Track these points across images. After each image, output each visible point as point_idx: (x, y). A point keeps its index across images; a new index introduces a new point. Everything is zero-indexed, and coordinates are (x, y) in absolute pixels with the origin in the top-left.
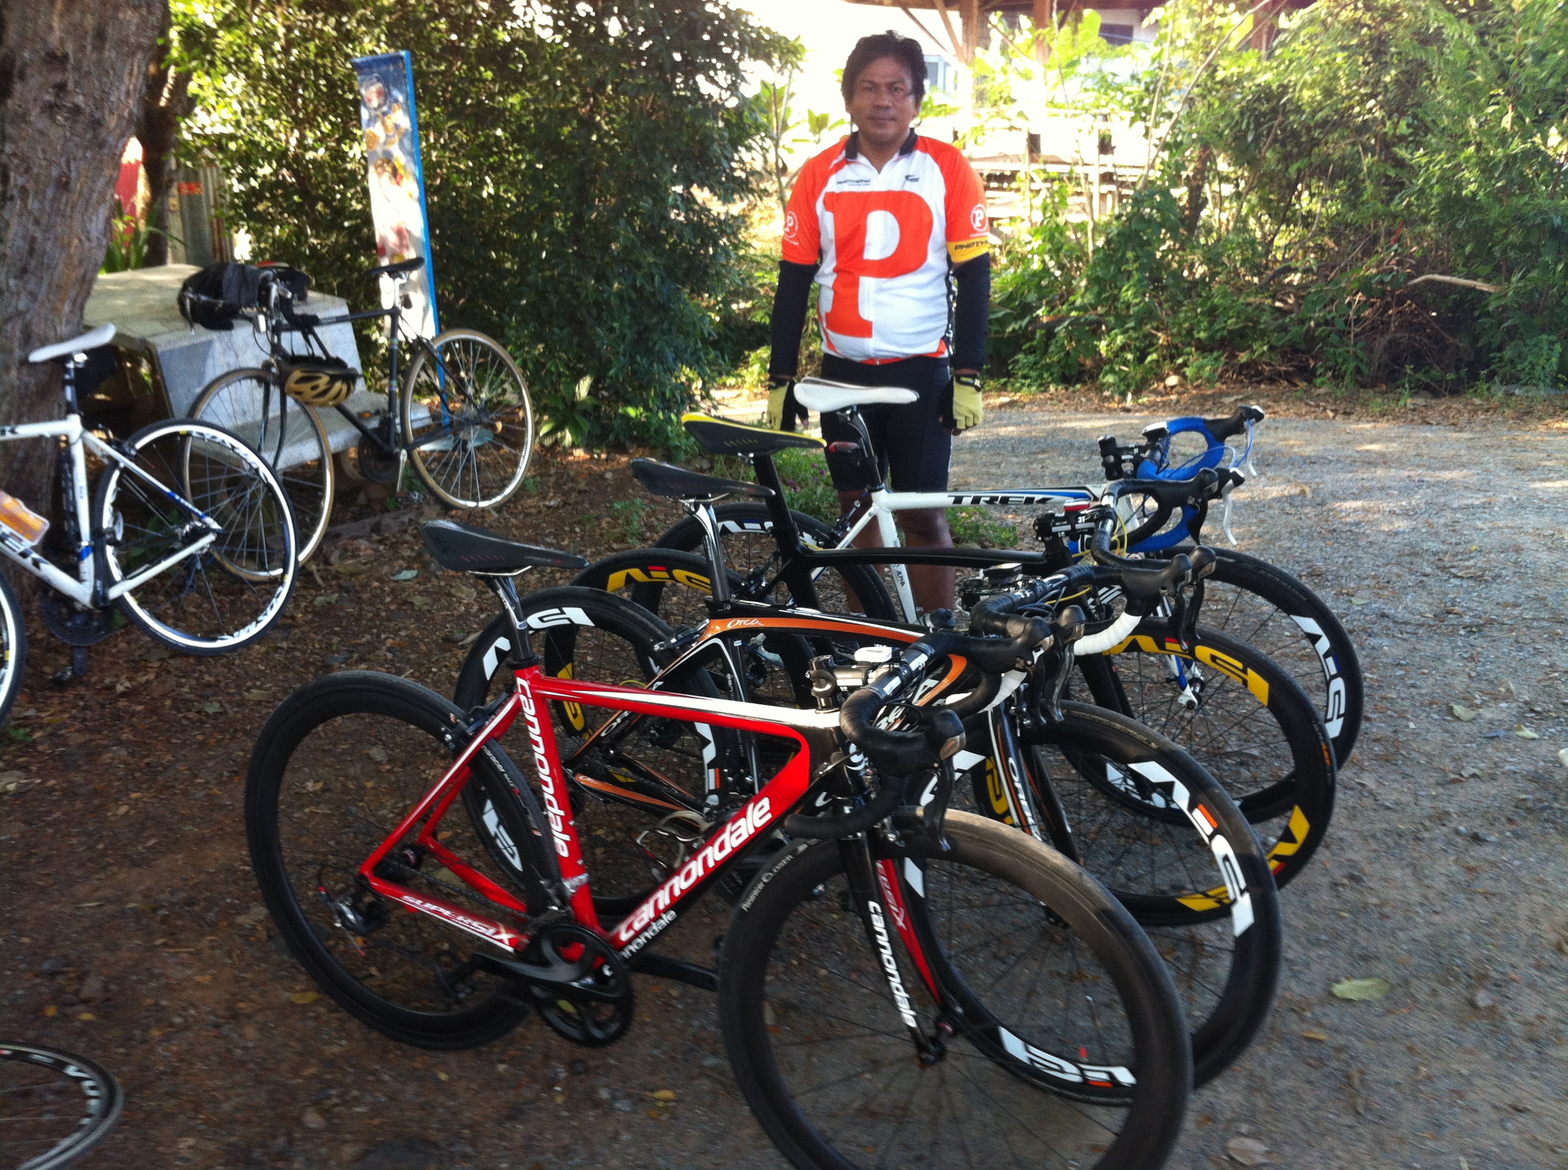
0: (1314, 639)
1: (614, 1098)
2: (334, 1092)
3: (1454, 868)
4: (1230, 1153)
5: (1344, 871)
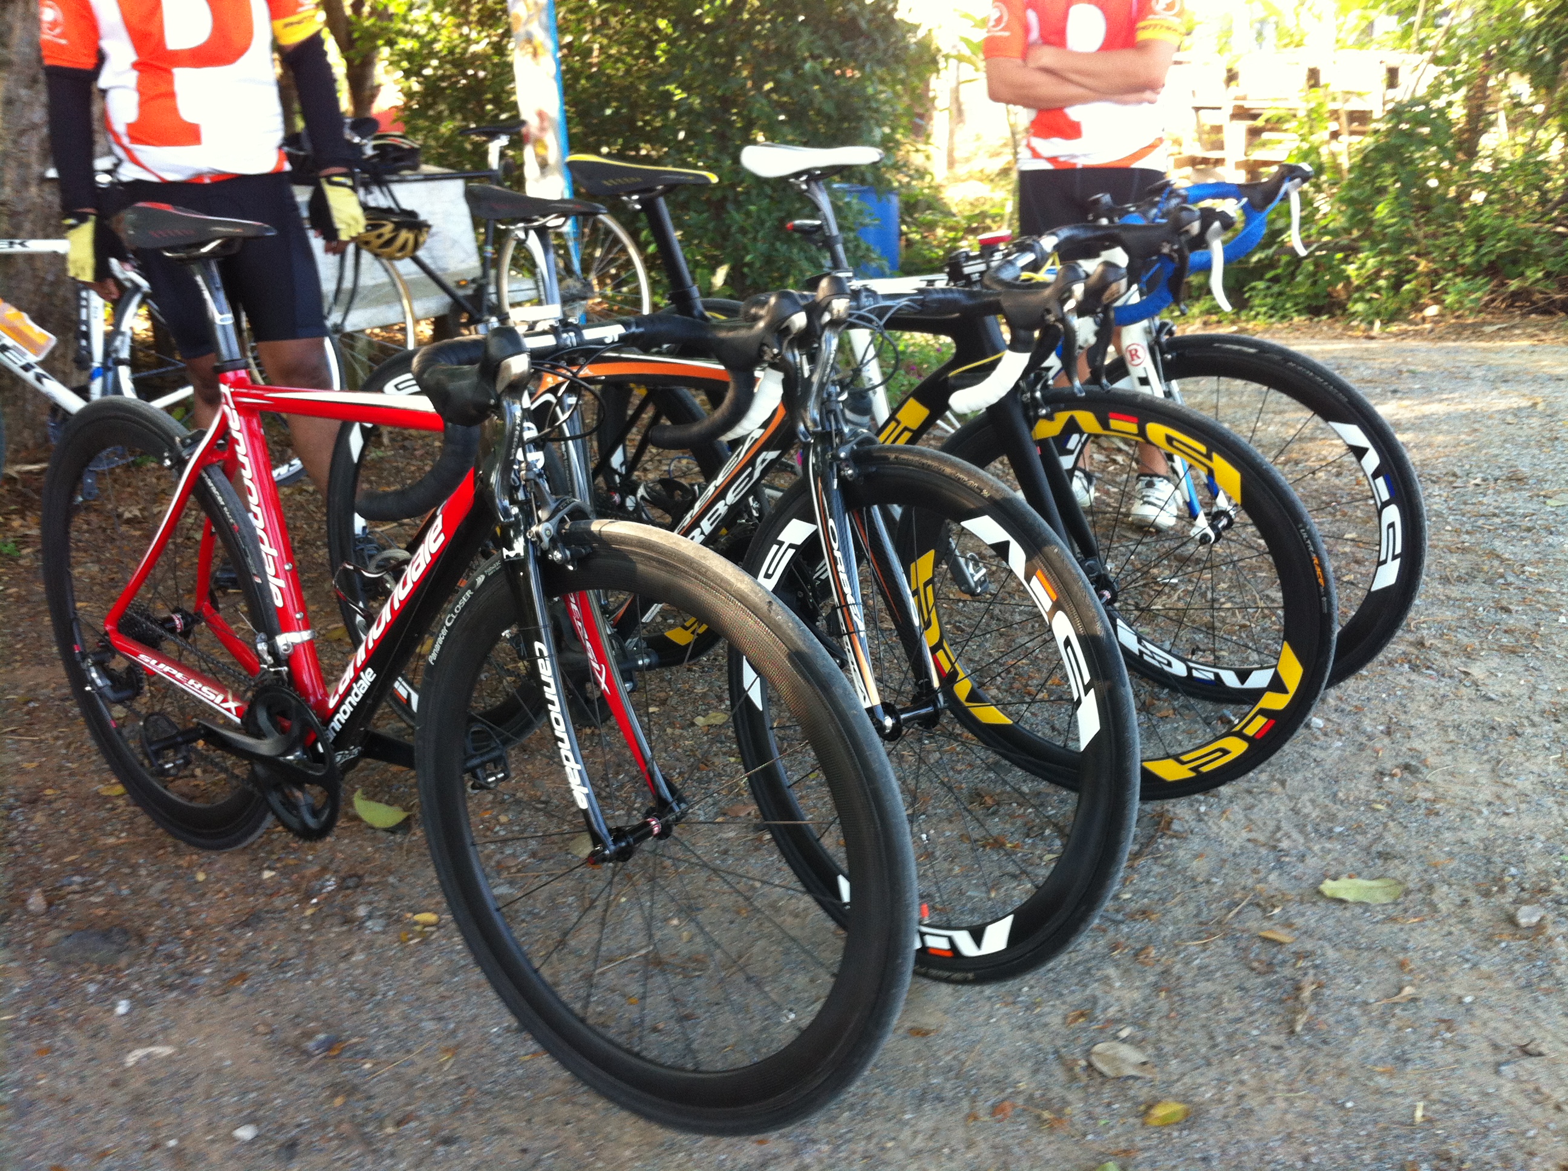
0: (1359, 452)
1: (370, 917)
2: (77, 879)
3: (1552, 768)
4: (1094, 1059)
5: (1400, 760)
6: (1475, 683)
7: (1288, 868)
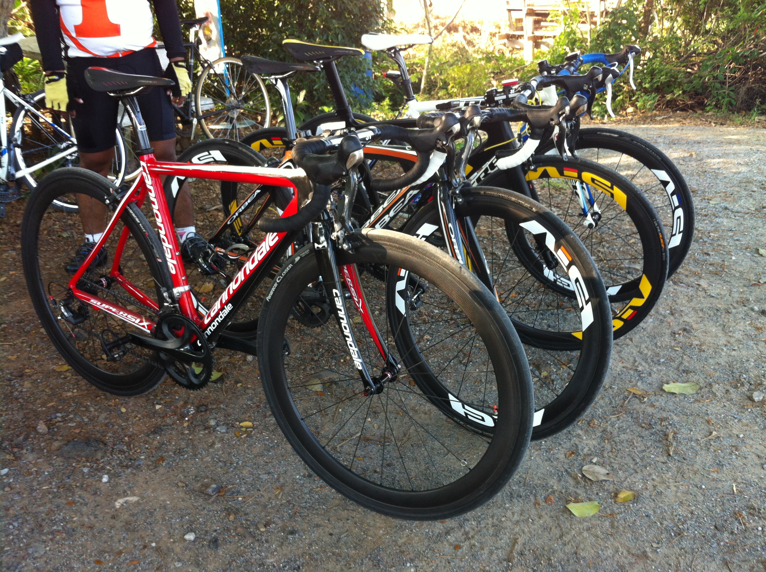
1: (217, 425)
3: (748, 328)
4: (584, 473)
5: (680, 327)
6: (704, 290)
7: (645, 379)
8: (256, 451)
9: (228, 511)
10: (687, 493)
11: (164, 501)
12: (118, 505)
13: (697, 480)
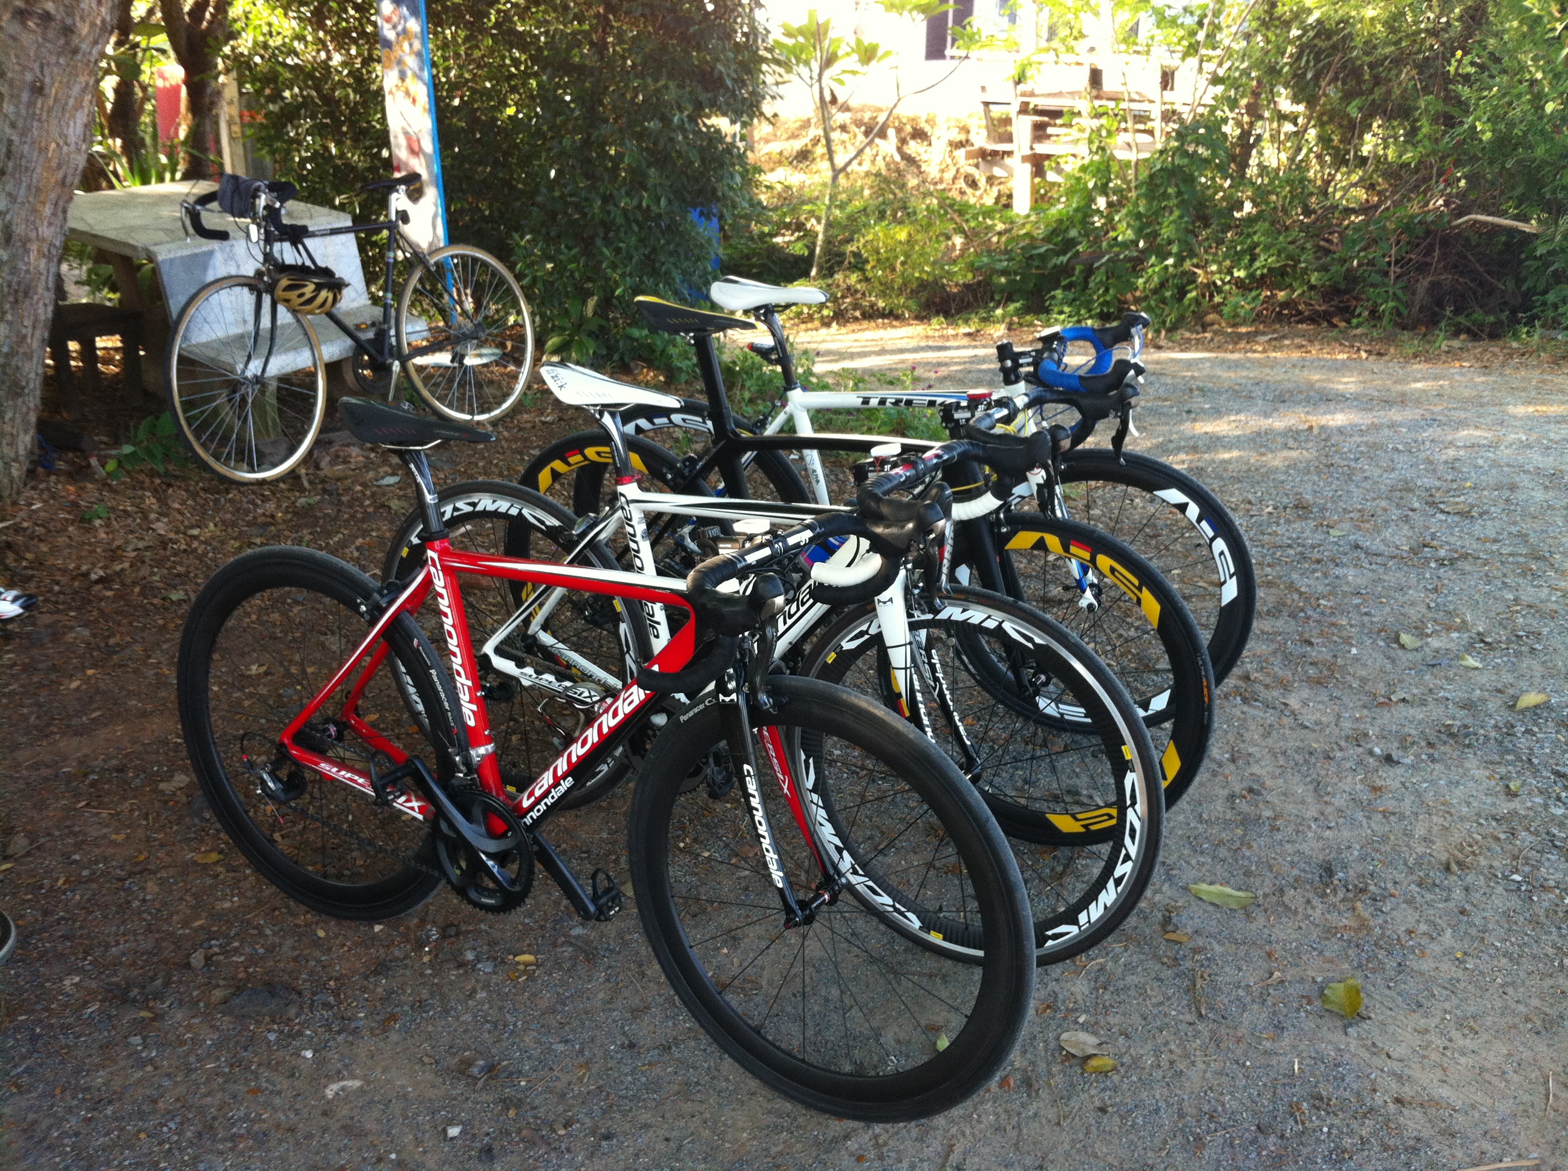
1: (478, 960)
3: (1359, 787)
4: (1062, 1043)
5: (1245, 784)
6: (1293, 713)
8: (543, 1004)
9: (506, 1103)
10: (1221, 1073)
11: (403, 1087)
12: (330, 1093)
13: (1239, 1052)
